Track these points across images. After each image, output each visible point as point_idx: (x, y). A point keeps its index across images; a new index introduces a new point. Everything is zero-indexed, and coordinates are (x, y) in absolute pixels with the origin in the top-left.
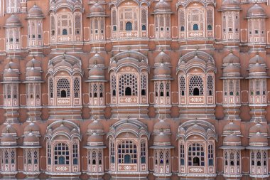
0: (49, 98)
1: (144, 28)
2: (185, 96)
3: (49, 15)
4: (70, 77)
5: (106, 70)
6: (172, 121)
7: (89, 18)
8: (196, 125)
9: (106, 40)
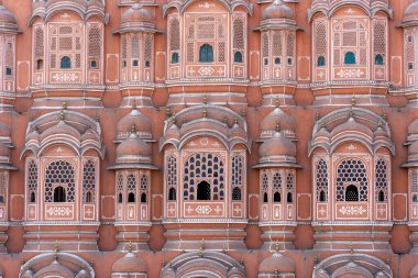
0: (27, 205)
1: (238, 57)
2: (327, 204)
3: (31, 26)
4: (77, 160)
5: (154, 144)
6: (298, 255)
7: (118, 34)
8: (351, 264)
9: (155, 82)
